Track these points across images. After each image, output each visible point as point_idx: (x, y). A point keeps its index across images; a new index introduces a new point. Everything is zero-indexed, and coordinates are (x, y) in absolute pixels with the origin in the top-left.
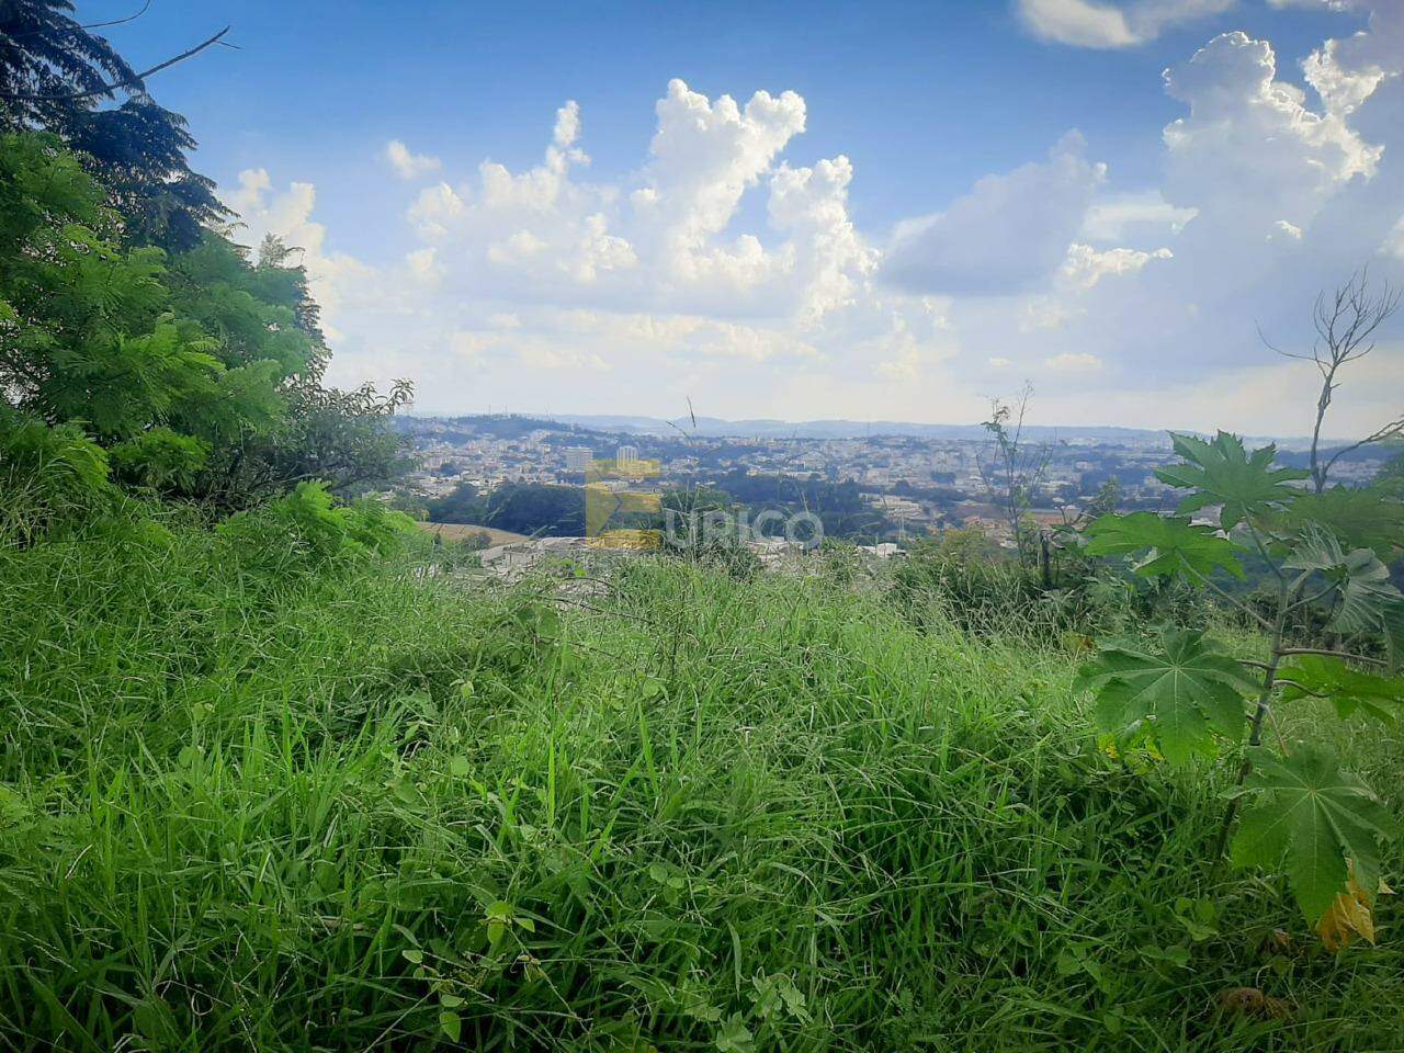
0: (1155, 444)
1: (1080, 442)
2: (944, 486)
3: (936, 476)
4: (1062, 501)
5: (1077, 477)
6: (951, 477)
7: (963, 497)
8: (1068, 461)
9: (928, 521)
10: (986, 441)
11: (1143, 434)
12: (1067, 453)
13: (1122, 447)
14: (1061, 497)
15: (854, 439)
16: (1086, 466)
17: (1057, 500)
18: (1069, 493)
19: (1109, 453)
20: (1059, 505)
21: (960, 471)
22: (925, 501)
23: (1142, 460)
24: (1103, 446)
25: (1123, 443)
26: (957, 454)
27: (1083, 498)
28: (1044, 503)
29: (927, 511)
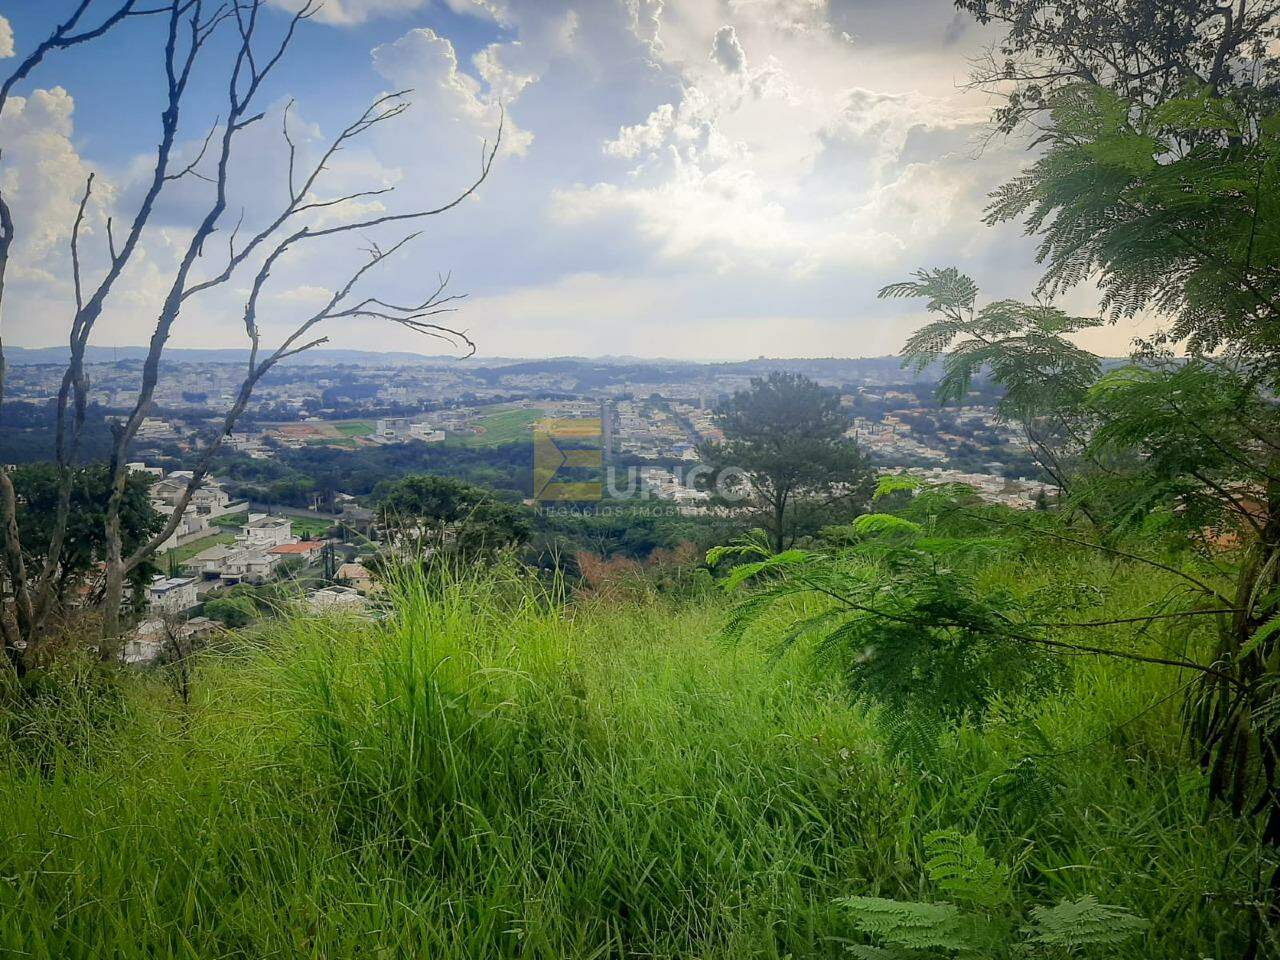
0: (384, 364)
1: (322, 363)
2: (196, 405)
3: (188, 397)
4: (307, 414)
5: (319, 393)
6: (202, 397)
7: (213, 414)
8: (312, 379)
9: (180, 439)
10: (236, 363)
11: (373, 356)
12: (310, 372)
13: (356, 367)
14: (306, 411)
15: (102, 364)
16: (325, 382)
17: (302, 413)
18: (311, 406)
19: (347, 372)
20: (304, 417)
21: (212, 392)
22: (176, 421)
23: (374, 377)
24: (340, 366)
25: (359, 363)
26: (209, 375)
27: (325, 410)
28: (292, 417)
29: (178, 430)
